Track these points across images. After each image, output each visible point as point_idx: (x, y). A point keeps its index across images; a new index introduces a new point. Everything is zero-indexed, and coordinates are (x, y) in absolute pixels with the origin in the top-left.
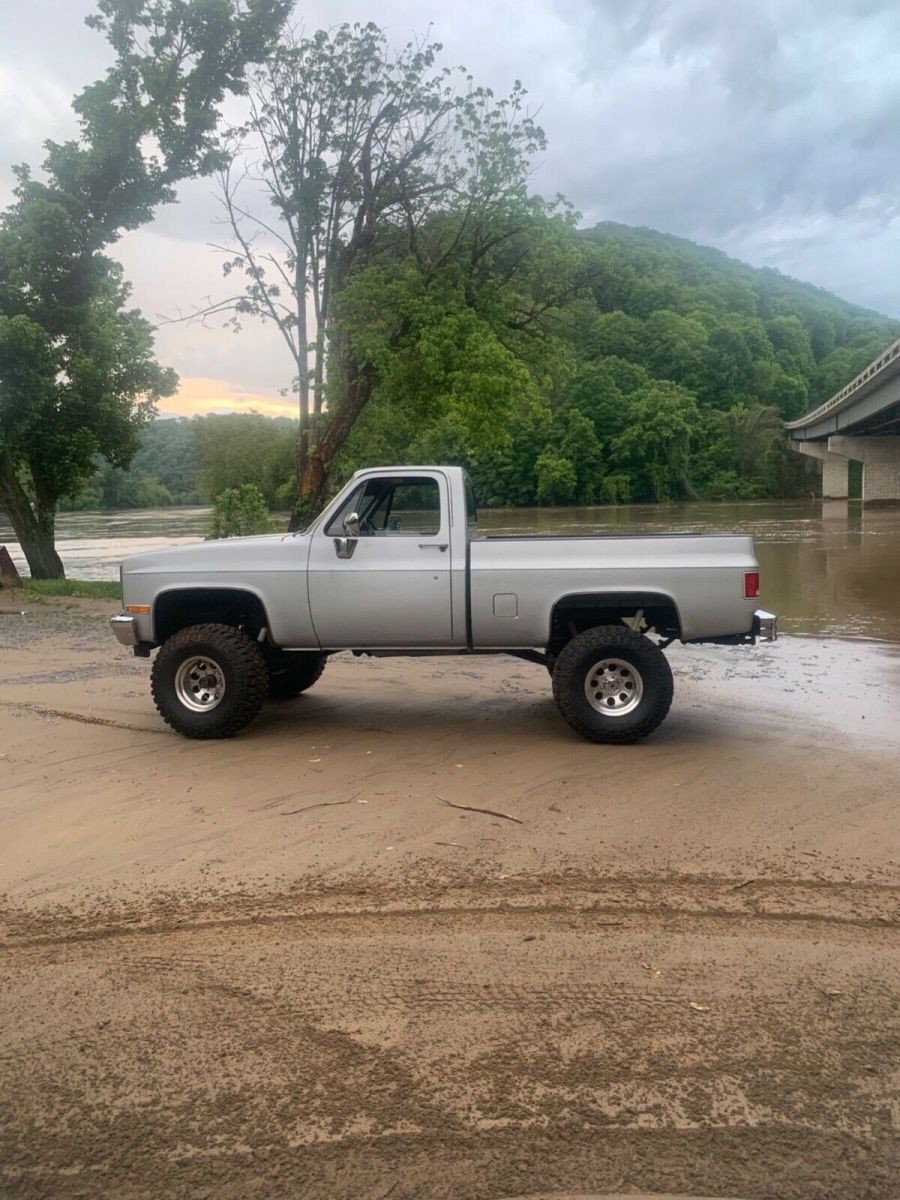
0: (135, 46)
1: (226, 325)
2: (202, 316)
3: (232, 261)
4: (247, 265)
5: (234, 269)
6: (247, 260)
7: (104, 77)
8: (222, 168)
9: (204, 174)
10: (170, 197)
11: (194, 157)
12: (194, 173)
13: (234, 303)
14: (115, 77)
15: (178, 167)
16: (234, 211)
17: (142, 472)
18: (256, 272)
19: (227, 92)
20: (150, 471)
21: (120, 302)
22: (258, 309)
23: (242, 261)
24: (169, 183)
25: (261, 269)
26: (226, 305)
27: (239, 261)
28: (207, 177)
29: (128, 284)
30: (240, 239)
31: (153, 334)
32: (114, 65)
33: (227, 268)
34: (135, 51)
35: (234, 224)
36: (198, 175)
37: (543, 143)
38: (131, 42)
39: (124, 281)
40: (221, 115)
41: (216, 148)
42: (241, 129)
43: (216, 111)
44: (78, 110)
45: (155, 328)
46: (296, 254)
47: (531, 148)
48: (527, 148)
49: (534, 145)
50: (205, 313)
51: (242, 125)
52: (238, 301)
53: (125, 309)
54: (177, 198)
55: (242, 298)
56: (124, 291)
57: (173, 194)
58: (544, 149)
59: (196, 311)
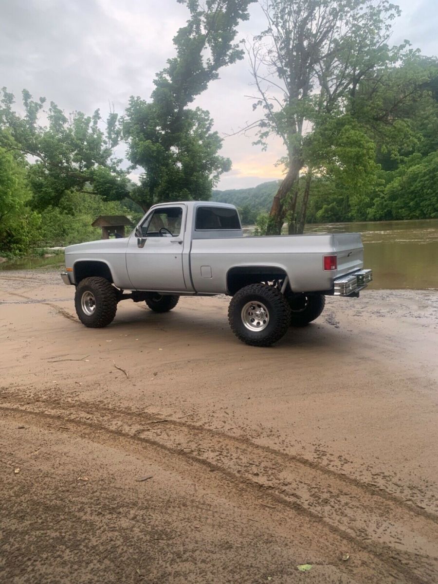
0: (199, 7)
1: (257, 134)
2: (244, 131)
3: (256, 103)
4: (264, 104)
5: (258, 107)
6: (264, 102)
7: (186, 25)
8: (241, 58)
9: (231, 62)
10: (216, 76)
11: (226, 55)
12: (227, 63)
13: (258, 123)
14: (191, 24)
15: (219, 61)
16: (258, 78)
17: (260, 207)
18: (267, 106)
19: (239, 20)
20: (264, 206)
21: (208, 129)
22: (270, 125)
23: (261, 102)
24: (216, 70)
25: (271, 105)
26: (255, 125)
27: (260, 102)
28: (233, 64)
29: (212, 120)
30: (261, 91)
31: (222, 142)
32: (190, 19)
33: (255, 107)
34: (199, 9)
35: (257, 84)
36: (229, 64)
37: (399, 12)
38: (197, 5)
39: (210, 119)
40: (237, 32)
41: (237, 49)
42: (258, 36)
43: (235, 31)
44: (175, 43)
45: (223, 140)
46: (289, 94)
47: (391, 17)
48: (389, 17)
49: (393, 15)
50: (245, 129)
51: (260, 34)
52: (260, 122)
53: (211, 132)
54: (219, 77)
55: (262, 120)
56: (210, 124)
57: (217, 75)
58: (399, 15)
59: (240, 129)
